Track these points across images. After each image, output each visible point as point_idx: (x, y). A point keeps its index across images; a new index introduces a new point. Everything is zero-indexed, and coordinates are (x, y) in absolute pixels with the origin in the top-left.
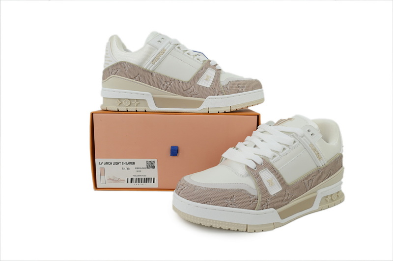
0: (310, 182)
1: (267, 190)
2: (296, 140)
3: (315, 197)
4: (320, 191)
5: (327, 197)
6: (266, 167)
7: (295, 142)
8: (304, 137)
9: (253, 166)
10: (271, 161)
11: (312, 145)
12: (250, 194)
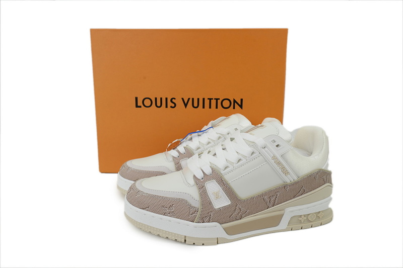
0: (273, 199)
1: (210, 203)
2: (255, 151)
3: (282, 216)
4: (288, 210)
5: (301, 216)
6: (213, 179)
7: (253, 153)
8: (266, 149)
9: (200, 175)
10: (222, 172)
11: (274, 158)
12: (191, 206)
